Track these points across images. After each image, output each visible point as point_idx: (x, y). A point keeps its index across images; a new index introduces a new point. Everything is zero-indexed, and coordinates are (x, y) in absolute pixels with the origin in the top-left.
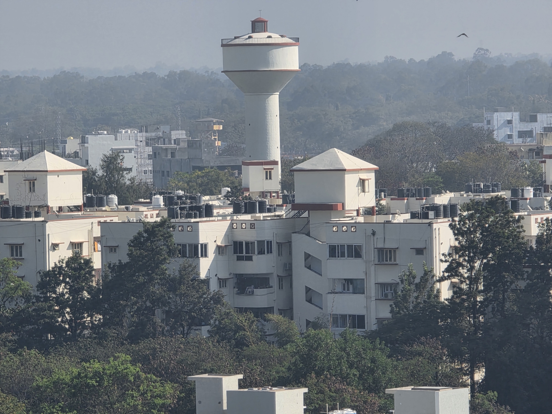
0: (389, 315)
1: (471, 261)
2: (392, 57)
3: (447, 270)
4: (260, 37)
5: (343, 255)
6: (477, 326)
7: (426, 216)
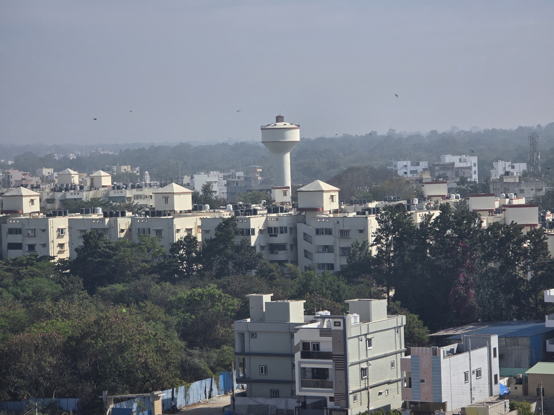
0: (347, 264)
1: (387, 236)
2: (347, 134)
3: (375, 241)
4: (280, 125)
5: (323, 234)
6: (390, 269)
7: (364, 214)
